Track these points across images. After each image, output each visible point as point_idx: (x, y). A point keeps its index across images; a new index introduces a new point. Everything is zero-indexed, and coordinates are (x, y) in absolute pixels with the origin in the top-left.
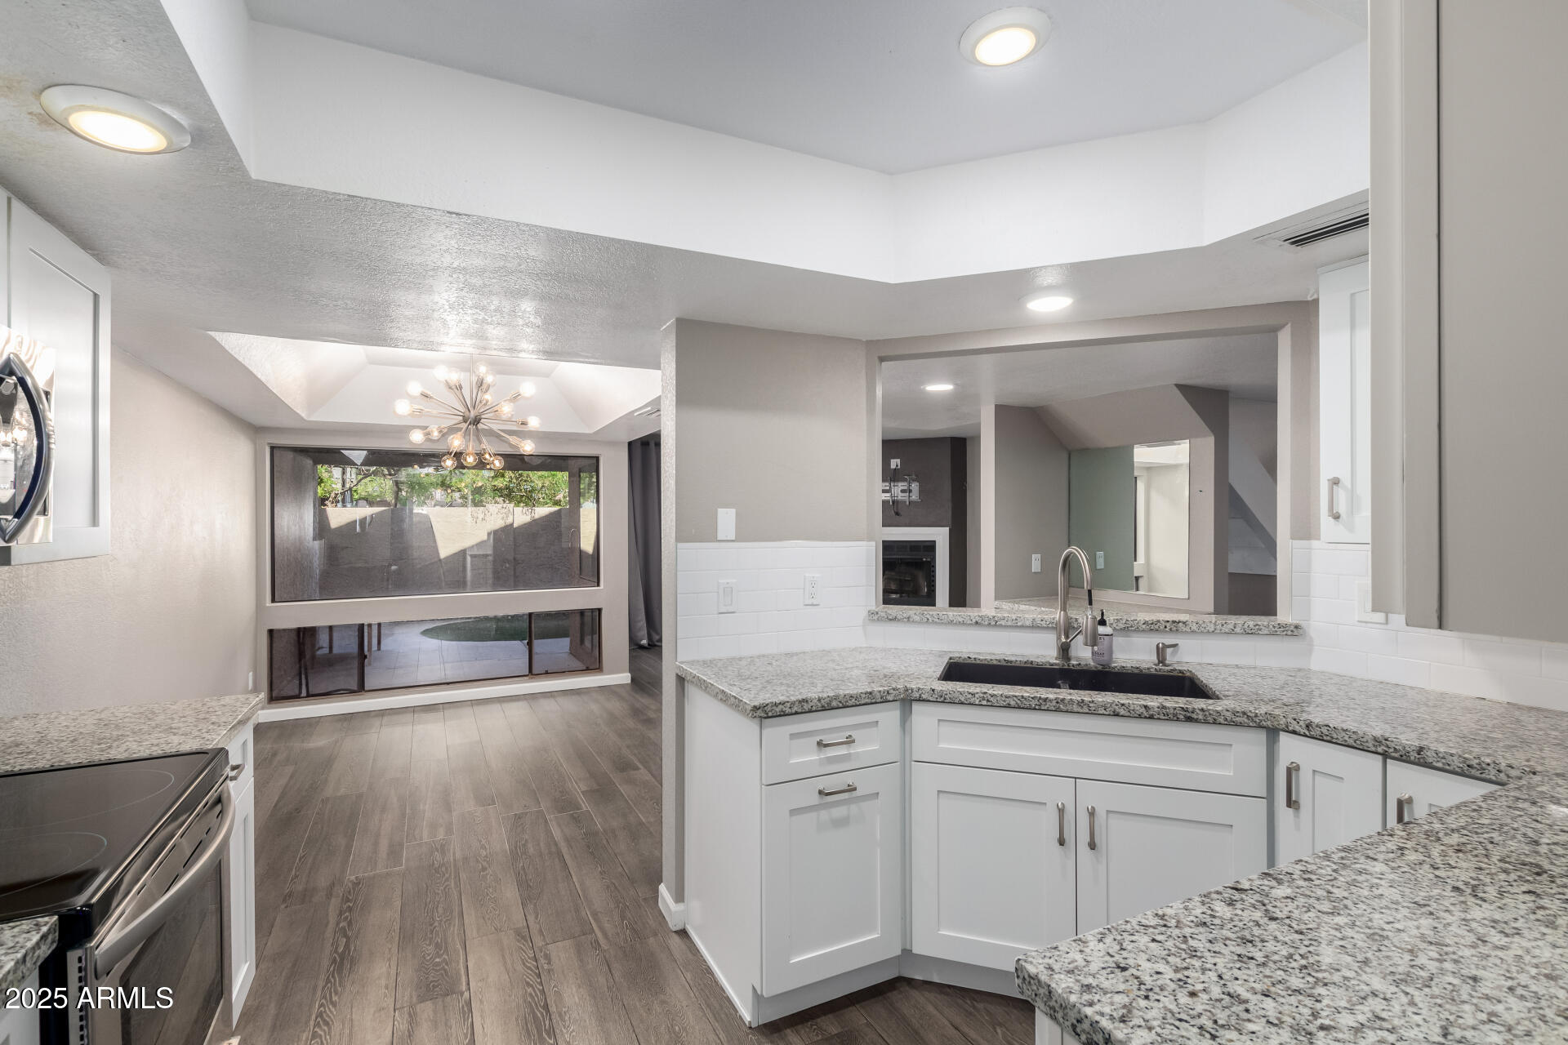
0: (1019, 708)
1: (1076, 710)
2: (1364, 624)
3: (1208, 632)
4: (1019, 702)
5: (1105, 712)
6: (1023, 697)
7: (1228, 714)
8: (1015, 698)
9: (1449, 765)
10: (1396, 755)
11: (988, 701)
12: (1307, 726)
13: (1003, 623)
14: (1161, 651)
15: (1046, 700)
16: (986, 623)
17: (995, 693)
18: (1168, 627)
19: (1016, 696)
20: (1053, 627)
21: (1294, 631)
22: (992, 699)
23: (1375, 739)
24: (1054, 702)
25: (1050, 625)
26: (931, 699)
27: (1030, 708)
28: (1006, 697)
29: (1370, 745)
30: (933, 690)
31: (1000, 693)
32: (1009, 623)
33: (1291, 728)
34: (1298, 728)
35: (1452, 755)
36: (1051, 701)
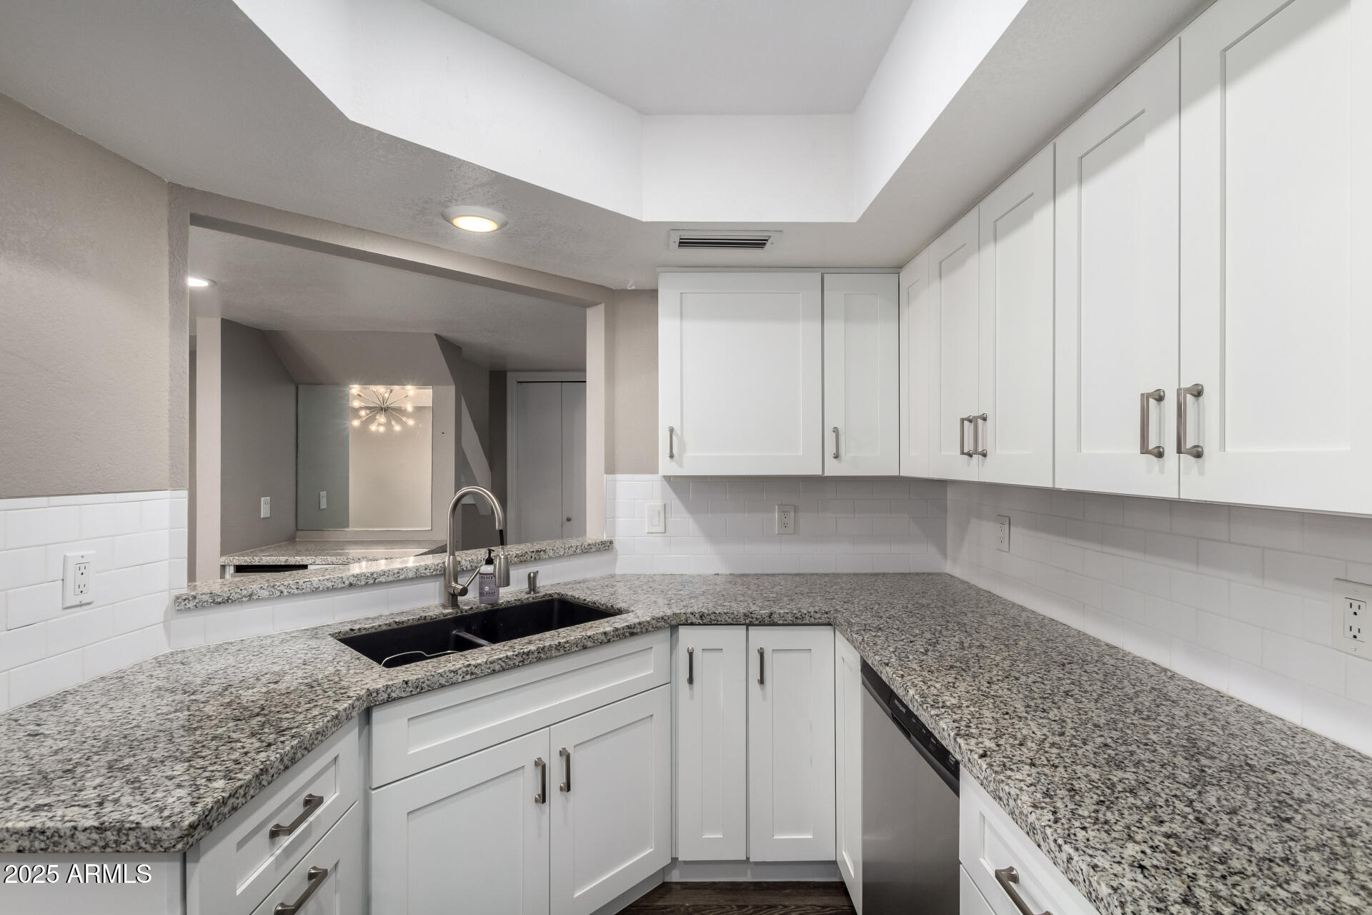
0: (504, 670)
1: (553, 655)
2: (650, 535)
3: (560, 556)
4: (503, 664)
5: (576, 649)
6: (507, 657)
7: (654, 622)
8: (500, 662)
9: (786, 621)
10: (757, 622)
11: (472, 674)
12: (701, 617)
13: (383, 579)
14: (532, 580)
15: (528, 654)
16: (363, 583)
17: (479, 661)
18: (533, 557)
19: (500, 659)
20: (437, 575)
21: (606, 546)
22: (476, 671)
23: (745, 615)
24: (536, 653)
25: (434, 573)
26: (404, 695)
27: (515, 667)
28: (491, 663)
29: (742, 620)
30: (407, 683)
31: (485, 660)
32: (391, 578)
33: (689, 622)
34: (694, 620)
35: (787, 613)
36: (533, 653)
